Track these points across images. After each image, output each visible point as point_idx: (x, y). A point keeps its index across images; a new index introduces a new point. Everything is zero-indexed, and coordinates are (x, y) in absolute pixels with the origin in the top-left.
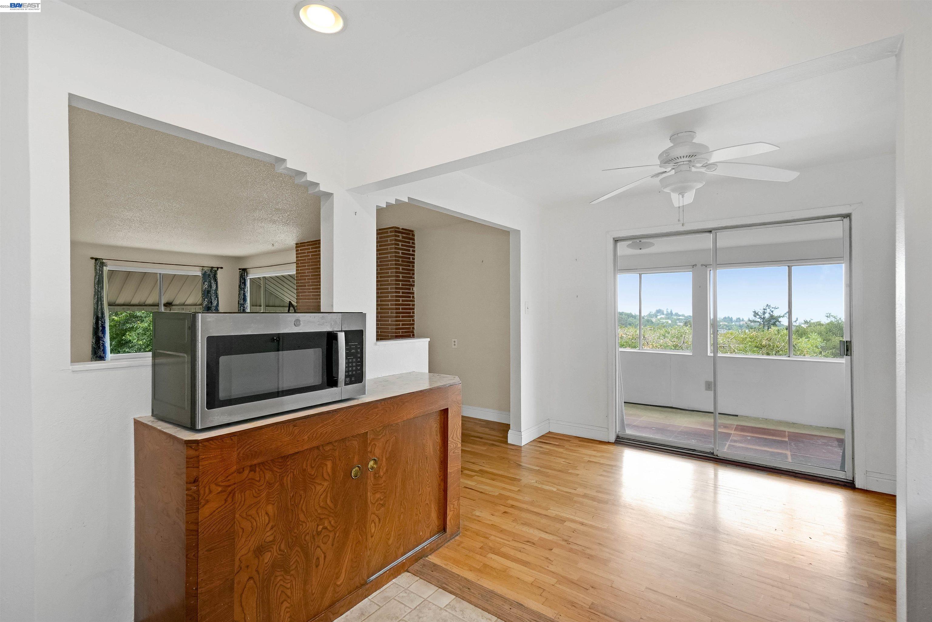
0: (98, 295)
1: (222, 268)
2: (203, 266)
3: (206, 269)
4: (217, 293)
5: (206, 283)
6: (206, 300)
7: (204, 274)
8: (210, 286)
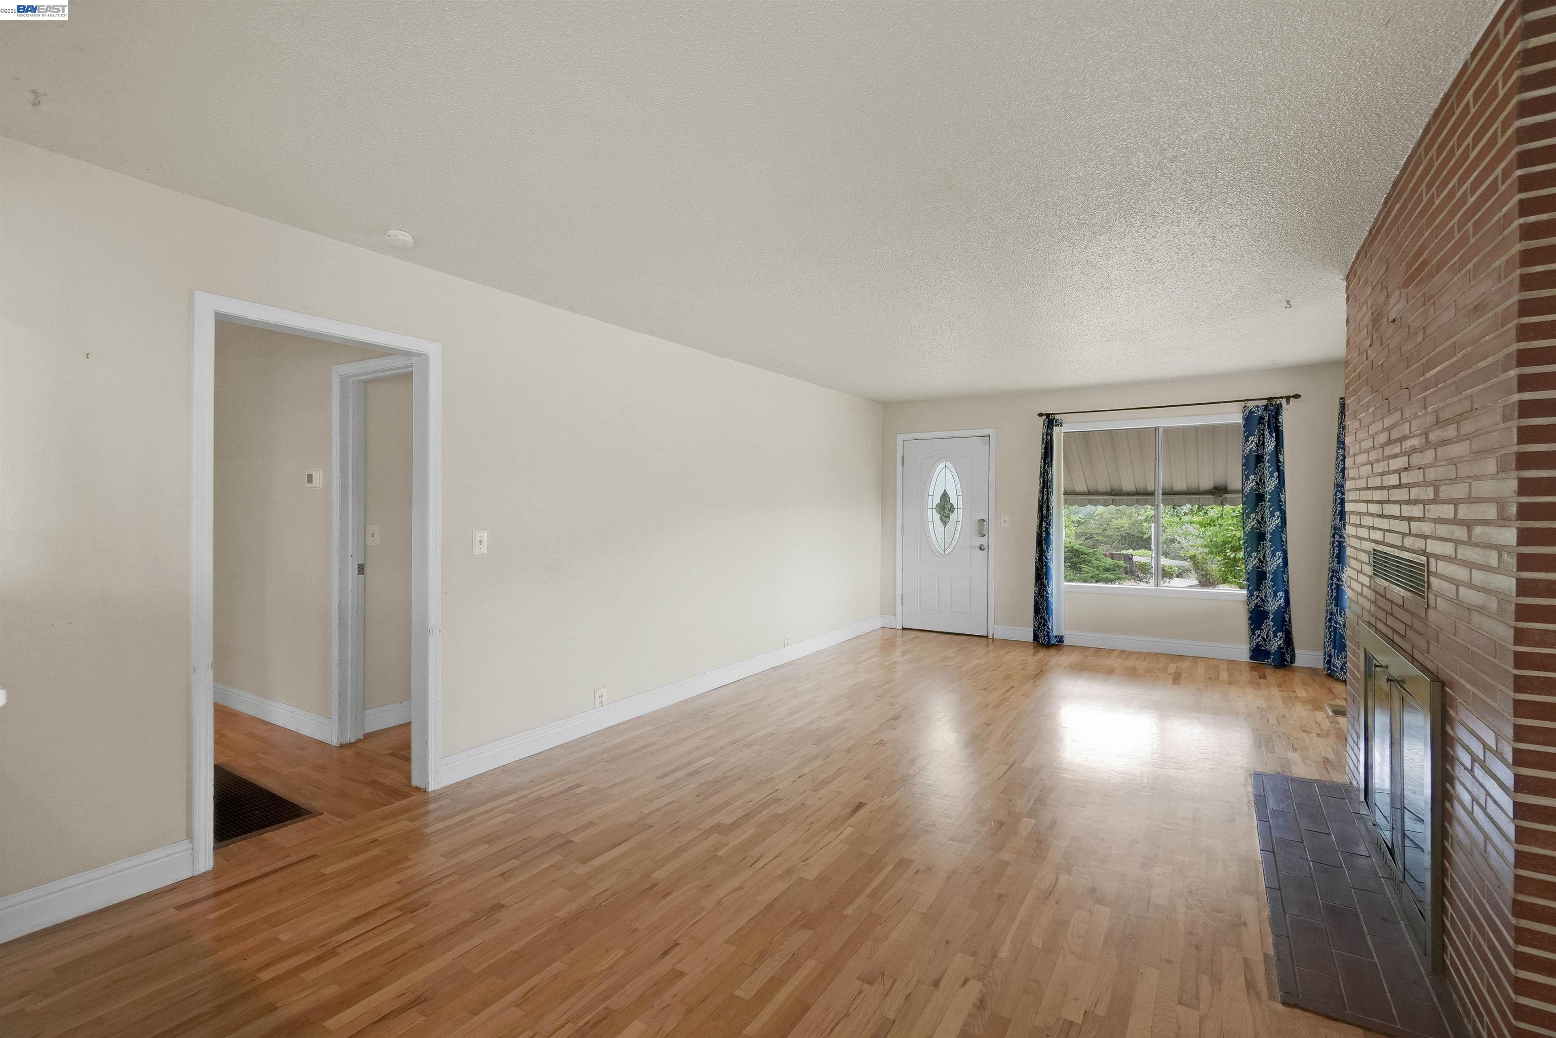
0: (1044, 478)
1: (1297, 396)
2: (1247, 400)
3: (1251, 404)
4: (1278, 461)
5: (1251, 438)
6: (1252, 477)
7: (1249, 418)
8: (1261, 444)
